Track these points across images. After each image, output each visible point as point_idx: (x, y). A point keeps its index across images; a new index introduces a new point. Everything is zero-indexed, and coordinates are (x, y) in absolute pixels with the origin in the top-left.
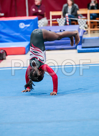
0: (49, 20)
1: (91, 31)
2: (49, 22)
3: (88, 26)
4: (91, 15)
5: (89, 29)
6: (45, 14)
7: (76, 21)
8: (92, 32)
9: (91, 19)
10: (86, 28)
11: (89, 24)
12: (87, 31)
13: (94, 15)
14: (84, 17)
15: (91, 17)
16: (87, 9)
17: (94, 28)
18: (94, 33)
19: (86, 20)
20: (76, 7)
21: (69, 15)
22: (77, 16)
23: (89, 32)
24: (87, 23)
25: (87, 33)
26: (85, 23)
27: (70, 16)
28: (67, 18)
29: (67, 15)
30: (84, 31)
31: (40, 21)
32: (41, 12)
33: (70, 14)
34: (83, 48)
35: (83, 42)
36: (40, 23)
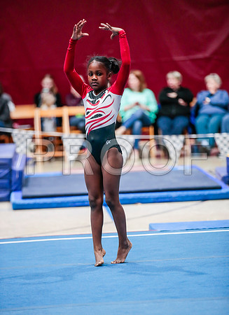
11: (38, 140)
16: (33, 106)
19: (31, 133)
34: (24, 198)
35: (26, 185)
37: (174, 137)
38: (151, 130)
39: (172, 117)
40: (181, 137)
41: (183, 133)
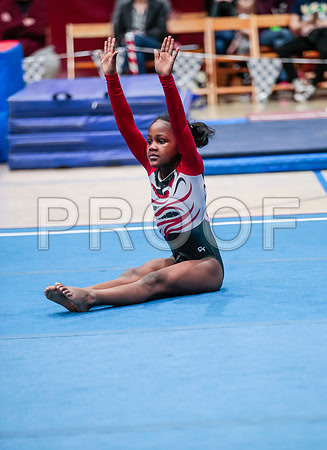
0: (63, 56)
1: (219, 96)
2: (64, 62)
3: (208, 76)
4: (218, 36)
5: (212, 90)
6: (48, 31)
8: (222, 99)
10: (200, 85)
12: (205, 96)
13: (228, 35)
15: (220, 44)
16: (203, 14)
17: (228, 84)
18: (229, 102)
19: (199, 56)
21: (136, 37)
23: (212, 98)
24: (203, 68)
25: (205, 104)
26: (198, 67)
27: (139, 42)
28: (132, 47)
29: (130, 36)
30: (195, 98)
31: (29, 60)
32: (32, 26)
33: (140, 33)
36: (30, 65)
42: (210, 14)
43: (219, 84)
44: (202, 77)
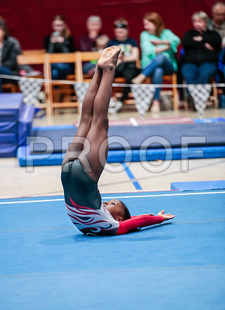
1: (54, 109)
3: (47, 95)
4: (54, 66)
5: (49, 105)
7: (16, 83)
8: (56, 111)
9: (53, 78)
10: (41, 101)
11: (48, 90)
12: (45, 109)
13: (61, 66)
14: (36, 73)
15: (55, 72)
16: (43, 51)
17: (61, 101)
18: (62, 113)
19: (40, 81)
20: (13, 45)
22: (16, 69)
23: (49, 111)
24: (43, 89)
25: (45, 115)
26: (39, 89)
30: (37, 110)
37: (200, 87)
38: (174, 78)
39: (198, 64)
40: (208, 87)
41: (210, 82)
42: (47, 51)
43: (54, 101)
44: (42, 96)
